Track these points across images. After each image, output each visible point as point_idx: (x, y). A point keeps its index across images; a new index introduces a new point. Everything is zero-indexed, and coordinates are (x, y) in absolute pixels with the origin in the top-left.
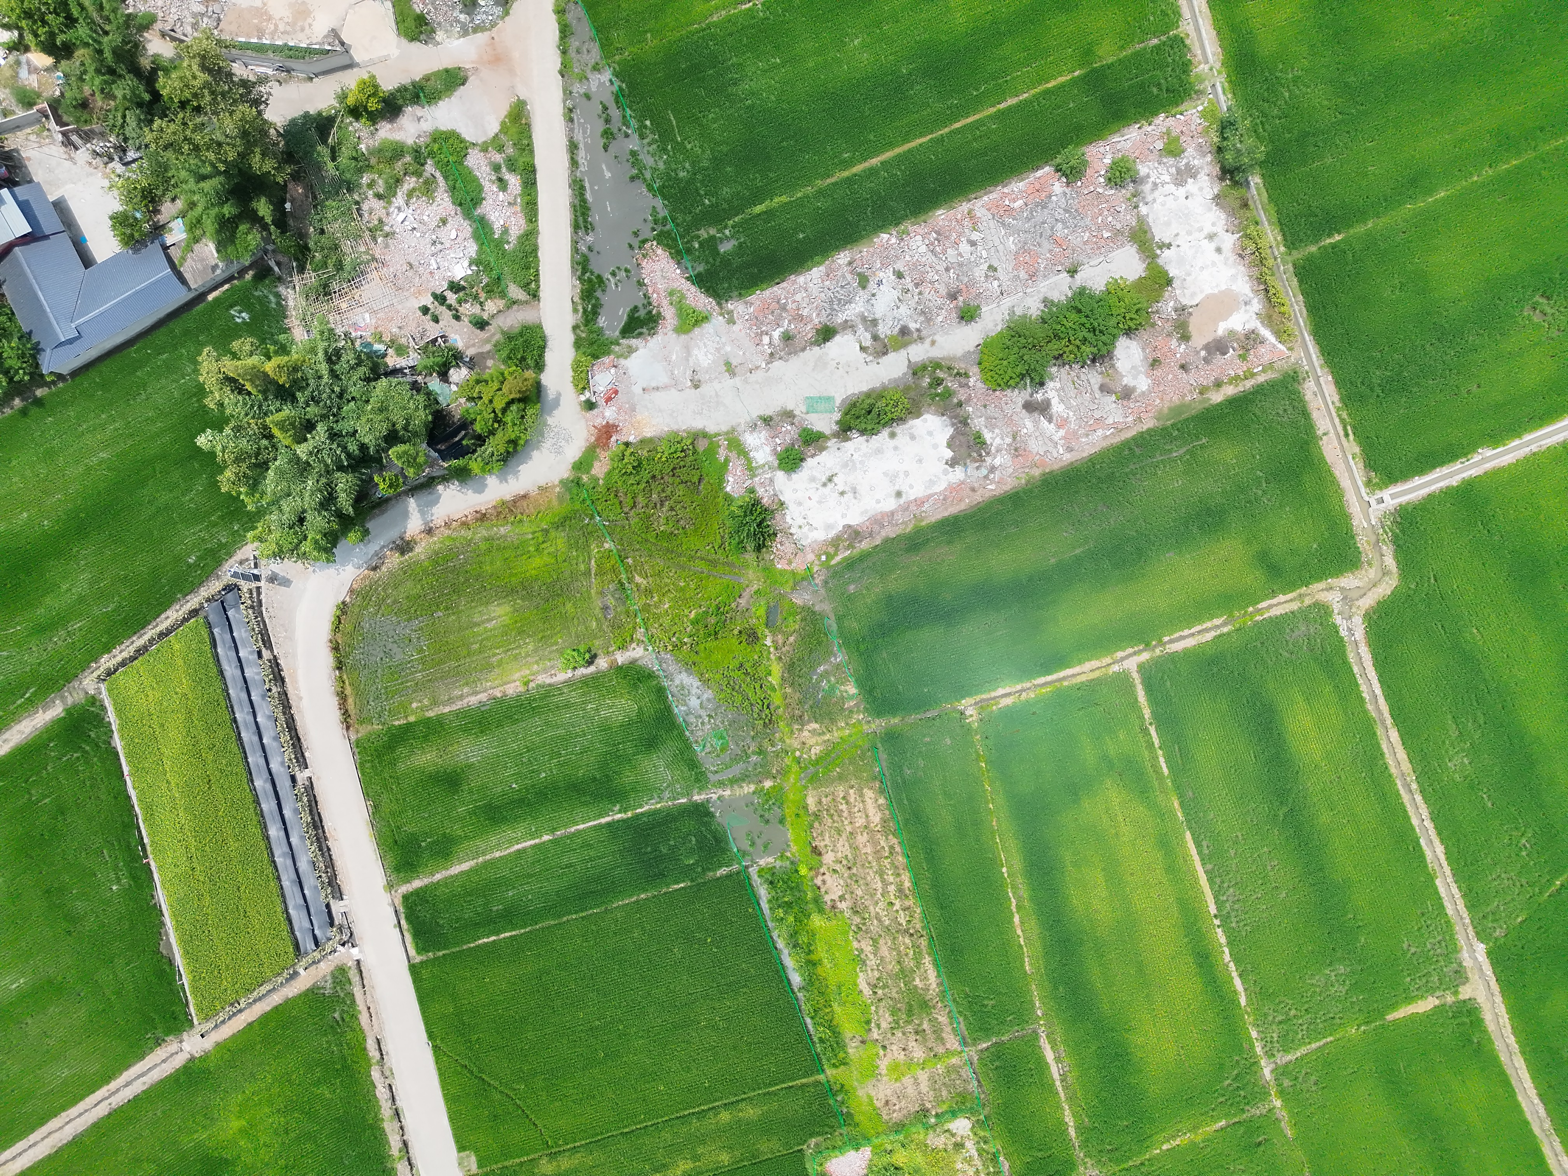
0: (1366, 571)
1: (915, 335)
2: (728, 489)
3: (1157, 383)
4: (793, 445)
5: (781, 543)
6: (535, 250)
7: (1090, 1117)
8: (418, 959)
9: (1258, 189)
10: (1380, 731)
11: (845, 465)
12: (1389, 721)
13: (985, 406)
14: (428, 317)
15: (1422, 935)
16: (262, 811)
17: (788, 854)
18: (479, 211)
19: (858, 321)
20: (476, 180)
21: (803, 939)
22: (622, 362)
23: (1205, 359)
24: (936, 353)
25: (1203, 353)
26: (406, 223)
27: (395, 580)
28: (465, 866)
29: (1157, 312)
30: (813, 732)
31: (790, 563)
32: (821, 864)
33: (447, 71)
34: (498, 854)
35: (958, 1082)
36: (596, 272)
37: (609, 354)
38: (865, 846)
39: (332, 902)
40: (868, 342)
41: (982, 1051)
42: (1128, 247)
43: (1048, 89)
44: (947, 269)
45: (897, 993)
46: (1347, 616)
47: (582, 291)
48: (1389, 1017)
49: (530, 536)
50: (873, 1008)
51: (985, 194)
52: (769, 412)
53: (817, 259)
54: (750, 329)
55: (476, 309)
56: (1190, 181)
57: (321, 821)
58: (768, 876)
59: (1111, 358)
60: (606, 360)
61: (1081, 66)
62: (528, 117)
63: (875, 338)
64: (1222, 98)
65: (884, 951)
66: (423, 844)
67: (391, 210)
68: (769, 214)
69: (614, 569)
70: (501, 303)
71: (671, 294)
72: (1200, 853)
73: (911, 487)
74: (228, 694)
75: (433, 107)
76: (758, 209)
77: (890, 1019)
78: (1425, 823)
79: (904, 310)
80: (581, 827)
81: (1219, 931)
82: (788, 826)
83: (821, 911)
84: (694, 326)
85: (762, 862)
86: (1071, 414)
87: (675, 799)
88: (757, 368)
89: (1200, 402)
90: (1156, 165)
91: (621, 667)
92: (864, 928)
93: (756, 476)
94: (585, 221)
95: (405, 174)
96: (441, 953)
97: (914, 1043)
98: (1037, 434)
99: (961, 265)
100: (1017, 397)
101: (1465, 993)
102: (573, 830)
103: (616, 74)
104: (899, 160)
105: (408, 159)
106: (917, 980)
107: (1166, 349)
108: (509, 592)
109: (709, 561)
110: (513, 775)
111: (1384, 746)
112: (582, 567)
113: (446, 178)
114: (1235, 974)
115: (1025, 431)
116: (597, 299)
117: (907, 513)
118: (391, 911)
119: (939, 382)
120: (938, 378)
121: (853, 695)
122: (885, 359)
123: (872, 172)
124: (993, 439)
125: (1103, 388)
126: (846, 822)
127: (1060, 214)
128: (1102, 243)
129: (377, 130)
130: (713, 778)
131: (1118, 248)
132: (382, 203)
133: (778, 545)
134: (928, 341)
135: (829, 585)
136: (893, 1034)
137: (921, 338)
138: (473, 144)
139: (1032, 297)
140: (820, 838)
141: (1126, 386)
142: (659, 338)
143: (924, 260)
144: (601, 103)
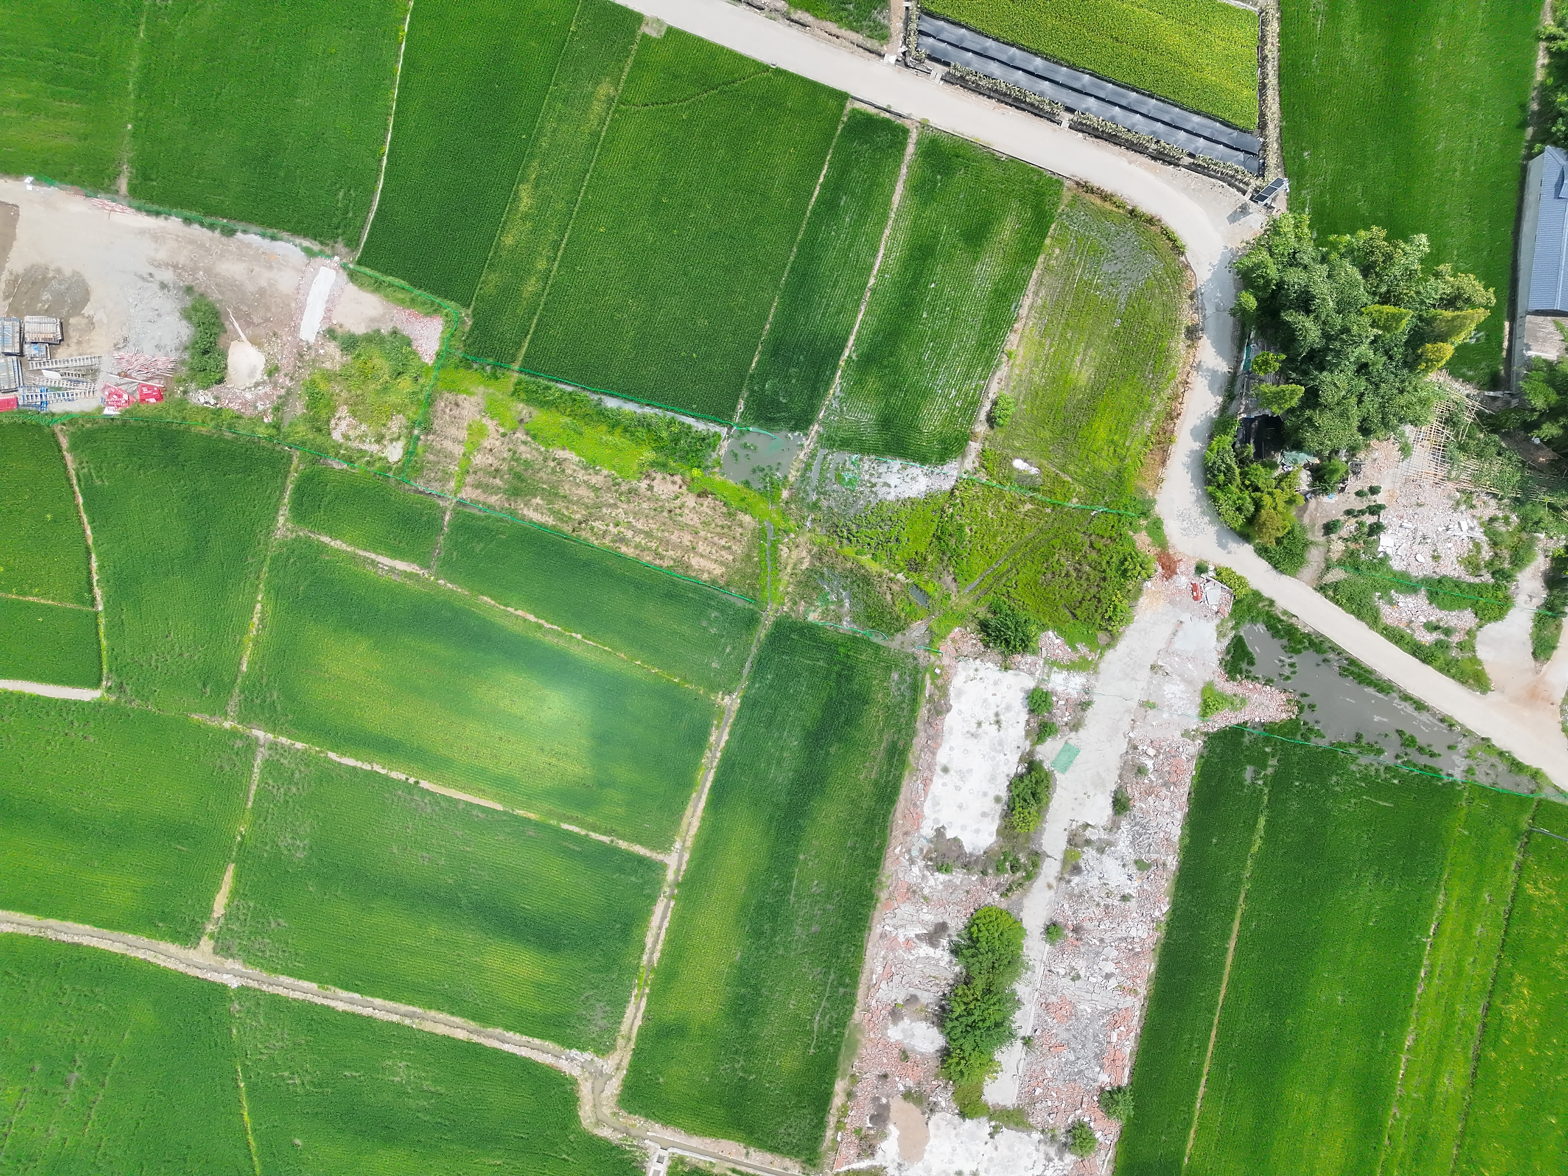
0: (612, 1108)
1: (1067, 876)
2: (1050, 633)
3: (887, 1045)
4: (1050, 713)
5: (975, 645)
6: (1359, 616)
7: (328, 562)
8: (849, 106)
10: (473, 1025)
11: (1001, 743)
12: (475, 1039)
13: (968, 892)
14: (1366, 489)
15: (279, 941)
16: (1062, 65)
17: (717, 470)
18: (1423, 592)
19: (1112, 838)
20: (1451, 609)
21: (641, 432)
22: (1217, 621)
23: (878, 1099)
24: (1039, 884)
25: (884, 1101)
26: (1457, 526)
27: (1170, 310)
28: (896, 199)
29: (945, 1087)
30: (801, 561)
31: (953, 640)
32: (689, 490)
33: (1554, 648)
34: (887, 232)
35: (433, 475)
37: (1231, 615)
38: (679, 537)
39: (946, 69)
40: (1089, 834)
41: (444, 513)
42: (1015, 1101)
43: (1191, 1127)
44: (1102, 940)
46: (585, 1065)
47: (1297, 629)
48: (232, 867)
49: (1127, 444)
50: (543, 449)
51: (1141, 1015)
52: (1090, 711)
53: (1187, 840)
54: (1169, 745)
55: (1344, 532)
57: (1017, 108)
58: (712, 440)
59: (933, 1023)
60: (1228, 609)
61: (1190, 1167)
62: (1471, 687)
63: (1088, 842)
65: (583, 492)
66: (939, 177)
67: (1475, 522)
68: (1251, 827)
69: (1052, 492)
70: (1335, 557)
71: (1243, 701)
72: (478, 807)
73: (944, 785)
74: (1176, 106)
75: (1532, 615)
76: (1262, 821)
77: (523, 456)
78: (371, 1009)
79: (1095, 881)
80: (860, 317)
81: (403, 777)
82: (740, 486)
83: (653, 464)
84: (1205, 701)
86: (911, 958)
87: (828, 408)
88: (1133, 728)
89: (845, 1070)
91: (966, 441)
92: (613, 488)
93: (1045, 663)
94: (1352, 673)
95: (1496, 554)
96: (840, 128)
97: (490, 462)
98: (915, 918)
99: (1098, 954)
100: (957, 923)
101: (206, 944)
102: (863, 308)
103: (1453, 783)
104: (1219, 965)
105: (1506, 566)
106: (540, 502)
107: (910, 1072)
108: (1095, 393)
109: (1003, 575)
110: (943, 290)
111: (457, 1020)
112: (1071, 468)
113: (1470, 585)
114: (359, 764)
115: (925, 911)
116: (1282, 637)
117: (925, 766)
118: (904, 112)
119: (1014, 868)
120: (1018, 870)
121: (808, 614)
122: (1064, 837)
124: (936, 880)
125: (914, 999)
126: (709, 535)
127: (1081, 1065)
128: (1033, 1083)
129: (1546, 557)
130: (821, 453)
131: (1020, 1092)
132: (1486, 518)
133: (974, 642)
134: (1054, 883)
135: (911, 660)
136: (509, 450)
137: (1061, 879)
138: (1481, 627)
139: (1030, 994)
140: (712, 505)
141: (903, 1019)
142: (1214, 665)
143: (1124, 927)
144: (1439, 755)
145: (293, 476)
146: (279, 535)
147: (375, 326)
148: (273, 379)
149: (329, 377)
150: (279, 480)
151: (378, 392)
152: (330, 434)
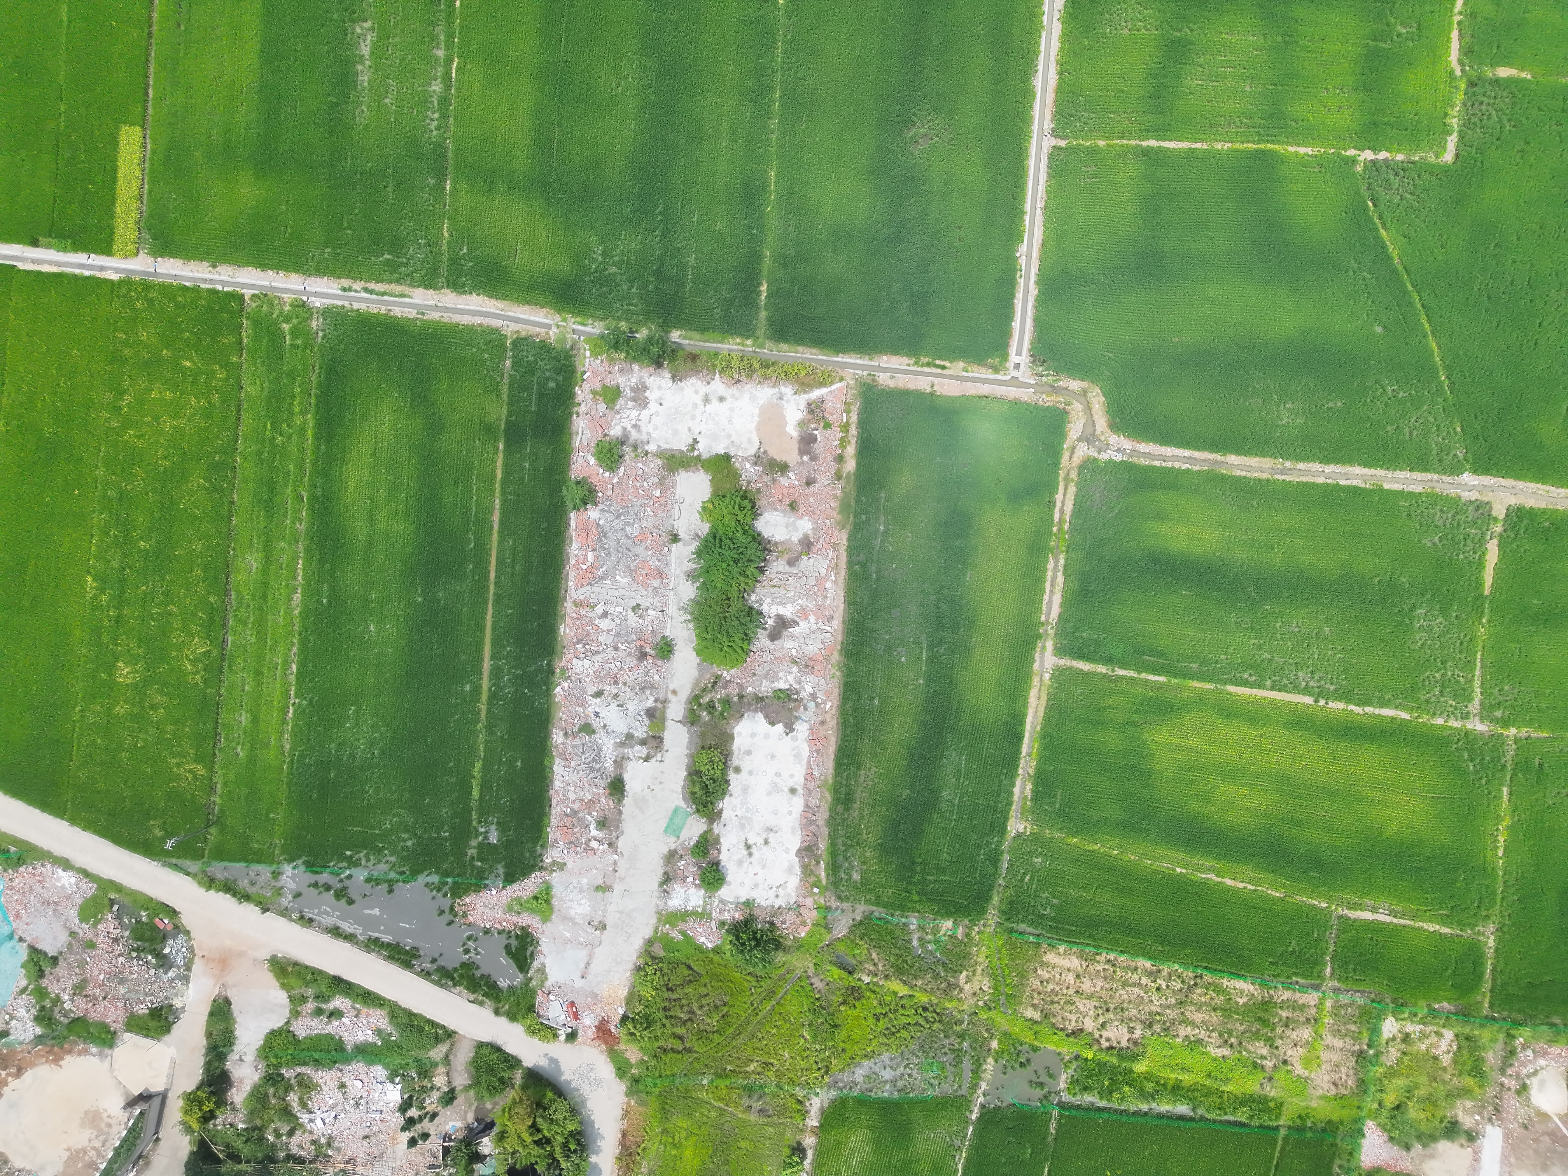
0: (1073, 410)
1: (659, 705)
2: (710, 945)
3: (811, 512)
4: (700, 867)
5: (783, 922)
6: (410, 1014)
7: (1440, 908)
9: (685, 338)
10: (1223, 470)
11: (742, 826)
12: (1218, 457)
13: (754, 674)
14: (420, 1142)
15: (1428, 524)
17: (1067, 1058)
18: (349, 1048)
19: (620, 750)
20: (320, 1037)
21: (1150, 1087)
22: (548, 984)
23: (812, 460)
24: (685, 694)
25: (806, 458)
26: (327, 1121)
29: (749, 482)
30: (968, 980)
31: (804, 923)
32: (1091, 1034)
33: (211, 1014)
35: (1350, 1010)
36: (458, 965)
37: (535, 992)
38: (1095, 985)
40: (643, 751)
41: (1332, 975)
42: (678, 478)
43: (501, 479)
44: (616, 649)
45: (1241, 1024)
46: (1105, 447)
47: (468, 988)
48: (1486, 592)
49: (662, 1147)
50: (1244, 1053)
51: (567, 581)
52: (660, 872)
53: (546, 763)
54: (577, 853)
55: (436, 1095)
56: (647, 394)
58: (1077, 1088)
59: (769, 542)
60: (539, 998)
61: (496, 440)
62: (289, 960)
63: (643, 742)
64: (588, 329)
65: (1198, 1017)
67: (309, 1128)
68: (485, 786)
69: (730, 1087)
70: (441, 1069)
71: (510, 909)
72: (1252, 685)
73: (792, 776)
75: (237, 1042)
76: (476, 793)
77: (1262, 1043)
78: (1327, 471)
79: (632, 707)
81: (1331, 704)
82: (1041, 1046)
83: (1135, 1058)
84: (549, 903)
85: (1062, 1086)
86: (800, 601)
87: (965, 1137)
88: (615, 863)
89: (848, 482)
90: (618, 417)
91: (822, 1125)
92: (1168, 1024)
93: (711, 914)
94: (407, 954)
97: (1294, 1033)
98: (802, 641)
99: (618, 634)
100: (761, 642)
101: (1499, 511)
103: (290, 861)
104: (496, 642)
105: (271, 1091)
106: (1239, 1000)
107: (785, 491)
109: (766, 996)
111: (1239, 473)
112: (713, 1114)
113: (305, 1064)
114: (1377, 711)
115: (794, 651)
116: (481, 978)
117: (814, 793)
119: (711, 707)
120: (708, 705)
121: (953, 925)
122: (667, 743)
123: (496, 673)
124: (787, 682)
125: (791, 563)
126: (1065, 991)
127: (618, 524)
128: (663, 501)
129: (232, 1103)
130: (963, 1092)
131: (674, 487)
132: (298, 1133)
133: (784, 926)
134: (670, 696)
135: (843, 895)
136: (1277, 1048)
137: (665, 701)
138: (287, 1023)
139: (679, 584)
140: (1067, 1023)
141: (799, 541)
142: (544, 939)
143: (596, 665)
144: (309, 886)
145: (1486, 986)
146: (1491, 928)
147: (1428, 1151)
148: (1521, 1082)
149: (1465, 1092)
150: (1499, 981)
151: (1417, 1086)
152: (1457, 1036)
